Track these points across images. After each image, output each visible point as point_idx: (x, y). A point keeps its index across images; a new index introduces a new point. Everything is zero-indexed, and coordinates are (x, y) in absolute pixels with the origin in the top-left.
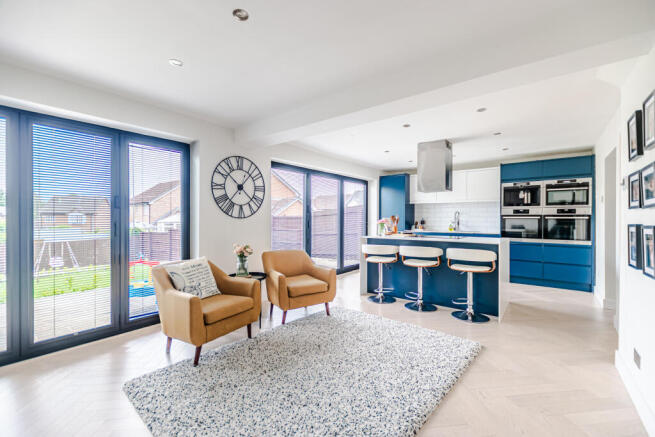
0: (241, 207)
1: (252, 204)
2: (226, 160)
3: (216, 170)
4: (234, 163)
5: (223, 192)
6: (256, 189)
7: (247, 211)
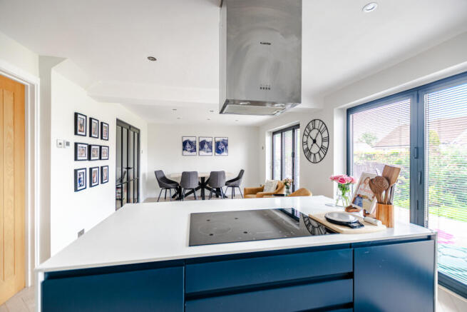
0: (315, 155)
1: (321, 152)
2: (308, 126)
3: (304, 134)
4: (311, 126)
5: (307, 146)
6: (323, 140)
7: (317, 158)
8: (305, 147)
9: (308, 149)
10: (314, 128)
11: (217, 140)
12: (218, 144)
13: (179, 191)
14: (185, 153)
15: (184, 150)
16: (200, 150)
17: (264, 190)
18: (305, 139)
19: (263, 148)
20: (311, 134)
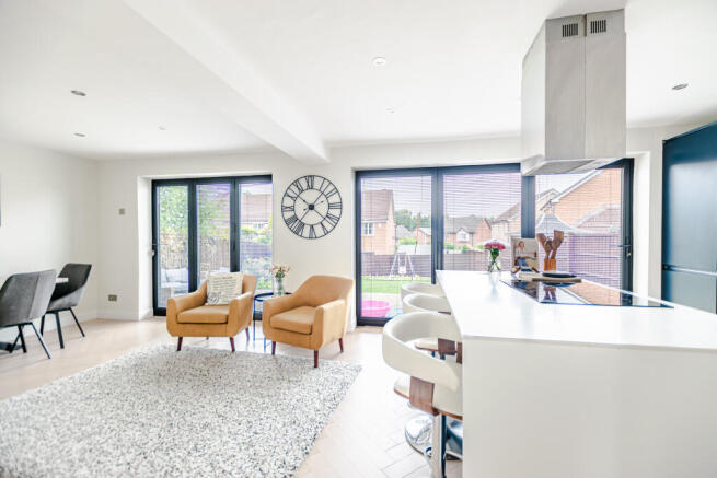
0: (312, 227)
1: (325, 223)
2: (296, 183)
3: (286, 194)
4: (303, 183)
5: (291, 214)
6: (330, 206)
7: (319, 230)
8: (288, 215)
9: (295, 218)
10: (311, 187)
17: (210, 296)
18: (288, 202)
19: (122, 212)
20: (303, 195)
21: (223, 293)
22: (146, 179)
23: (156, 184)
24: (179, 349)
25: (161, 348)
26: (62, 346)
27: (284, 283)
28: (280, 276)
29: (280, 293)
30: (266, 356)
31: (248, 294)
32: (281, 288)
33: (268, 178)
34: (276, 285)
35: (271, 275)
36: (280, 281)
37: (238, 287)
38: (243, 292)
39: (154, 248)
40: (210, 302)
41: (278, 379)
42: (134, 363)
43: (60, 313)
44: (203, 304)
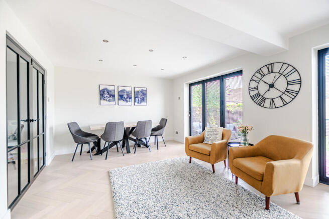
0: (272, 100)
2: (259, 71)
3: (252, 80)
4: (265, 70)
5: (256, 92)
6: (289, 83)
7: (278, 102)
8: (253, 93)
9: (259, 95)
10: (271, 72)
11: (137, 89)
12: (137, 93)
13: (97, 144)
14: (103, 102)
15: (100, 99)
16: (119, 99)
17: (205, 138)
18: (254, 84)
19: (179, 98)
20: (264, 79)
21: (211, 138)
22: (187, 84)
23: (191, 85)
24: (190, 162)
25: (184, 159)
26: (158, 149)
27: (248, 138)
28: (245, 132)
29: (245, 144)
30: (231, 183)
31: (224, 141)
32: (246, 140)
33: (240, 72)
34: (243, 138)
35: (239, 131)
36: (245, 136)
37: (220, 136)
38: (222, 139)
39: (190, 113)
40: (205, 142)
41: (233, 206)
42: (171, 163)
43: (158, 136)
44: (202, 142)
